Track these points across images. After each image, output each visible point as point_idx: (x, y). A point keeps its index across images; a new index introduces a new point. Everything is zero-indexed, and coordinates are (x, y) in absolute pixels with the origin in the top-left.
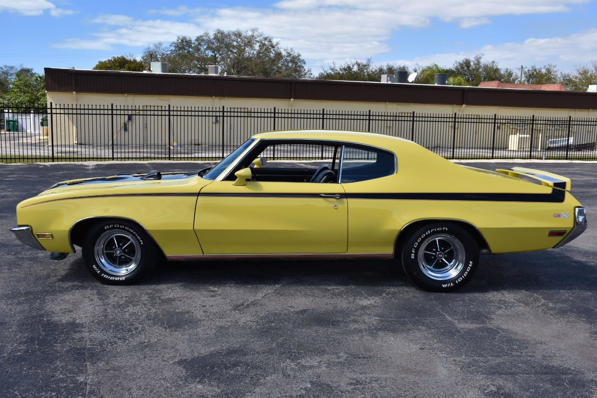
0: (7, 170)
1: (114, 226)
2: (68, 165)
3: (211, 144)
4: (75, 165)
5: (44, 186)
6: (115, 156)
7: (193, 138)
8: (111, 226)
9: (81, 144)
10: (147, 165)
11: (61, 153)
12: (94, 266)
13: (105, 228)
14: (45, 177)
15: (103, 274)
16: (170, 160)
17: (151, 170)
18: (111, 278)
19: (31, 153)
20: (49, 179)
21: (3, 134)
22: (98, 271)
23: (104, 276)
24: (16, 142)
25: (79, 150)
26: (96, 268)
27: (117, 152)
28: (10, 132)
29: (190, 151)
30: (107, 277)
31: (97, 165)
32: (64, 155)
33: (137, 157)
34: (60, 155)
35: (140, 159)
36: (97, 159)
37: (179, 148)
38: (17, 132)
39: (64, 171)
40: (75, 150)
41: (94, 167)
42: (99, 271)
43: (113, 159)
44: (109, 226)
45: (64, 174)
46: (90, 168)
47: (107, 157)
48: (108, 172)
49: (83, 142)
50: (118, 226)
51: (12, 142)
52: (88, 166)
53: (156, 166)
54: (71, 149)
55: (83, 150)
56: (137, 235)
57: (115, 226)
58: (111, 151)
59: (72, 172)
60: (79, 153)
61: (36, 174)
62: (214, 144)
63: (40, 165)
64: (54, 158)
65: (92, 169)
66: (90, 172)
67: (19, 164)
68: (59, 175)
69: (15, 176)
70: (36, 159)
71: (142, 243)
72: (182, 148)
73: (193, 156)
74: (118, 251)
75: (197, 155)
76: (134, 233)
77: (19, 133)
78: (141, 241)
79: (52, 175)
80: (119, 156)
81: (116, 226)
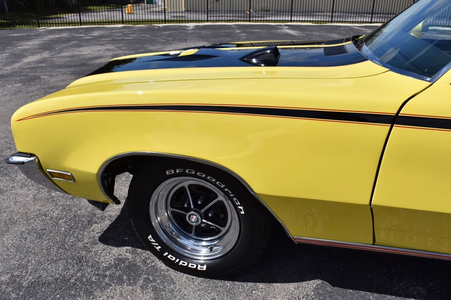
0: (132, 31)
1: (185, 171)
2: (175, 26)
3: (276, 10)
4: (180, 26)
5: (151, 45)
6: (209, 19)
7: (263, 6)
8: (178, 171)
9: (188, 11)
10: (233, 26)
11: (174, 17)
12: (150, 237)
13: (167, 173)
14: (155, 36)
15: (167, 253)
16: (250, 22)
17: (236, 30)
18: (181, 263)
19: (156, 18)
20: (157, 38)
21: (143, 6)
22: (157, 246)
23: (169, 257)
24: (149, 10)
25: (186, 15)
26: (153, 240)
27: (211, 17)
28: (148, 5)
29: (263, 15)
30: (174, 259)
31: (196, 26)
32: (175, 19)
33: (225, 20)
34: (172, 18)
35: (227, 21)
36: (196, 21)
37: (254, 14)
38: (152, 5)
39: (170, 31)
40: (184, 15)
41: (193, 27)
42: (159, 247)
43: (208, 21)
44: (175, 171)
45: (170, 33)
46: (191, 28)
47: (203, 19)
48: (203, 32)
49: (189, 10)
50: (194, 173)
51: (146, 10)
52: (189, 27)
53: (240, 27)
54: (181, 15)
55: (189, 15)
56: (232, 195)
57: (187, 171)
58: (206, 15)
59: (176, 32)
60: (186, 17)
61: (150, 34)
62: (279, 10)
63: (155, 26)
64: (166, 20)
65: (191, 30)
66: (190, 31)
67: (142, 25)
68: (166, 34)
69: (134, 35)
70: (154, 21)
71: (243, 213)
72: (257, 13)
73: (265, 19)
74: (194, 217)
75: (268, 19)
76: (226, 190)
77: (154, 5)
78: (241, 208)
79: (161, 34)
80: (212, 19)
81: (189, 171)
